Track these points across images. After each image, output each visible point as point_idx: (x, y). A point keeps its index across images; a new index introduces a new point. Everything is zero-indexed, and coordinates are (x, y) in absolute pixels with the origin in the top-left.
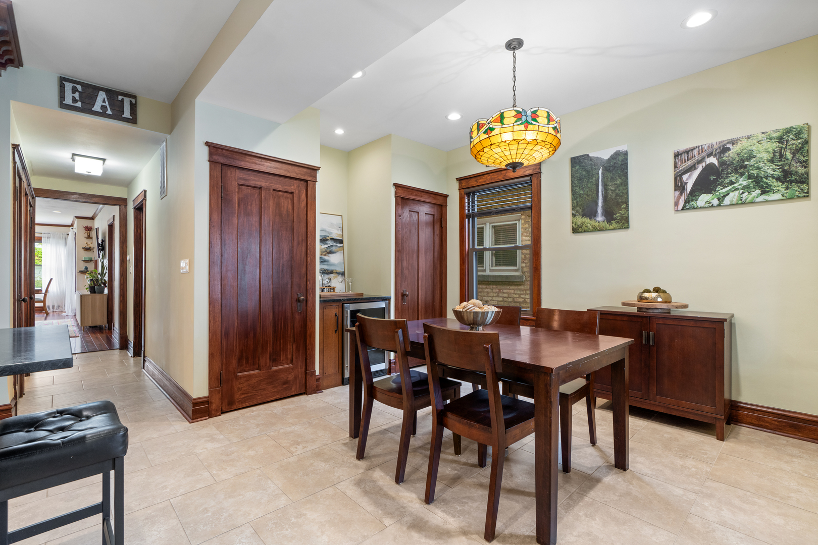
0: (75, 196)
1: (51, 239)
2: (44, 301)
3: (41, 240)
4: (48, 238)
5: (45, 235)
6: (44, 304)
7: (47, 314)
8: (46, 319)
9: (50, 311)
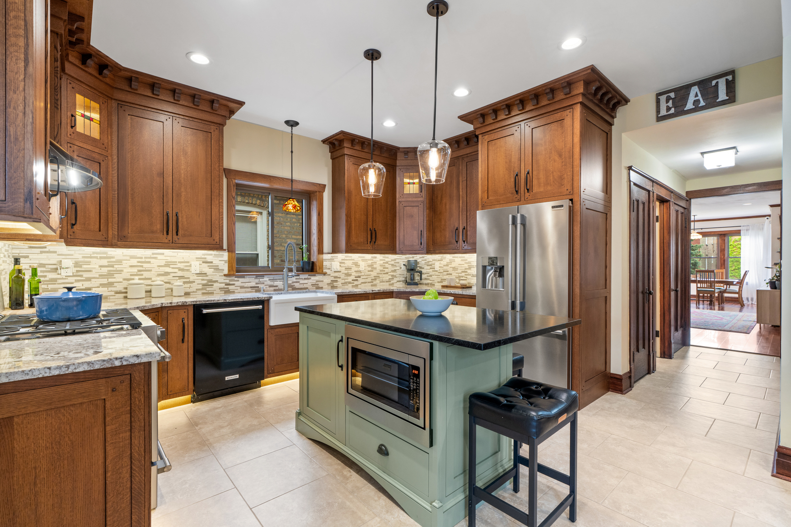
0: (726, 190)
1: (750, 231)
2: (739, 293)
3: (740, 233)
4: (747, 230)
5: (744, 228)
6: (739, 296)
7: (742, 305)
8: (741, 311)
9: (745, 302)
